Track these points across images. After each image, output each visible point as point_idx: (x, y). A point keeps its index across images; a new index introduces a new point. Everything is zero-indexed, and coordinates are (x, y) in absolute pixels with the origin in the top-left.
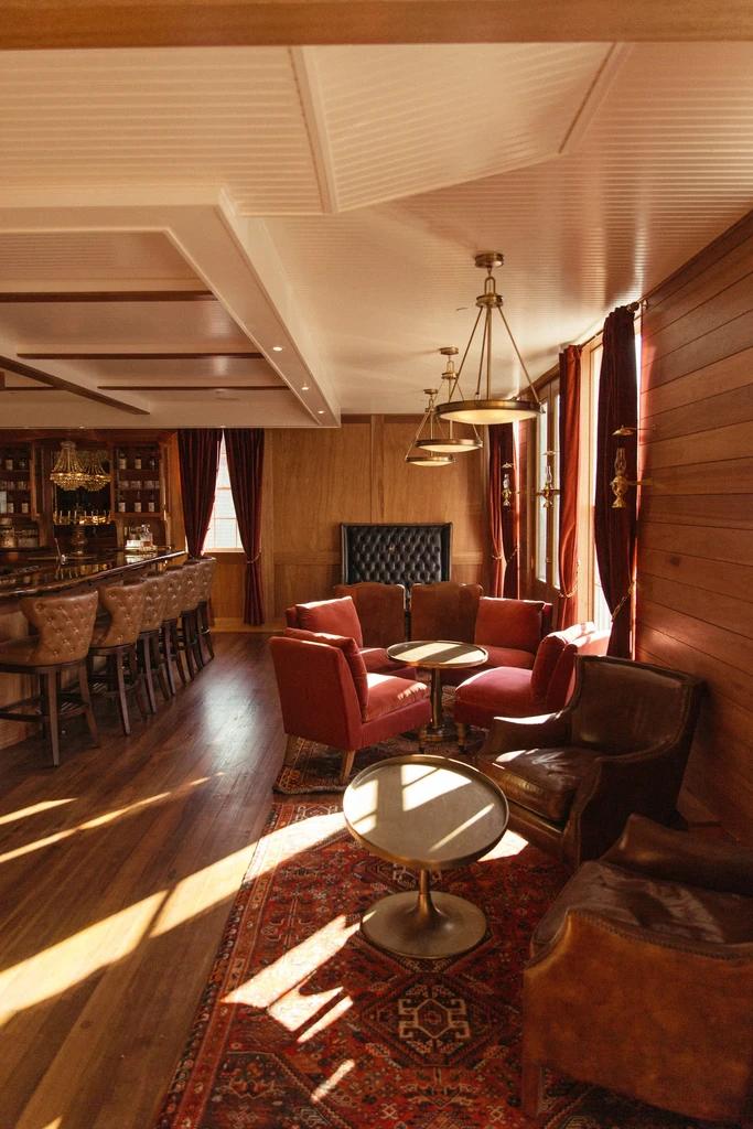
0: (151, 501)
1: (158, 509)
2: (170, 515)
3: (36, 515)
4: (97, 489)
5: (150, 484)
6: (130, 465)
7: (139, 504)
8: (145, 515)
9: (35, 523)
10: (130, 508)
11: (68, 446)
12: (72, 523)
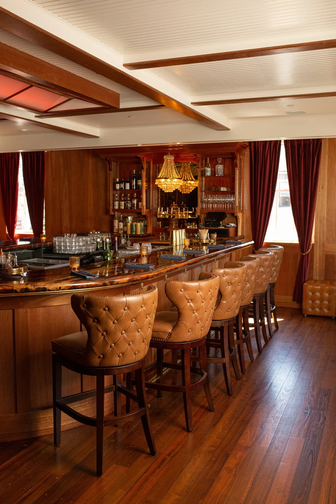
2: (242, 212)
3: (144, 211)
4: (188, 191)
9: (145, 216)
11: (169, 159)
12: (170, 216)
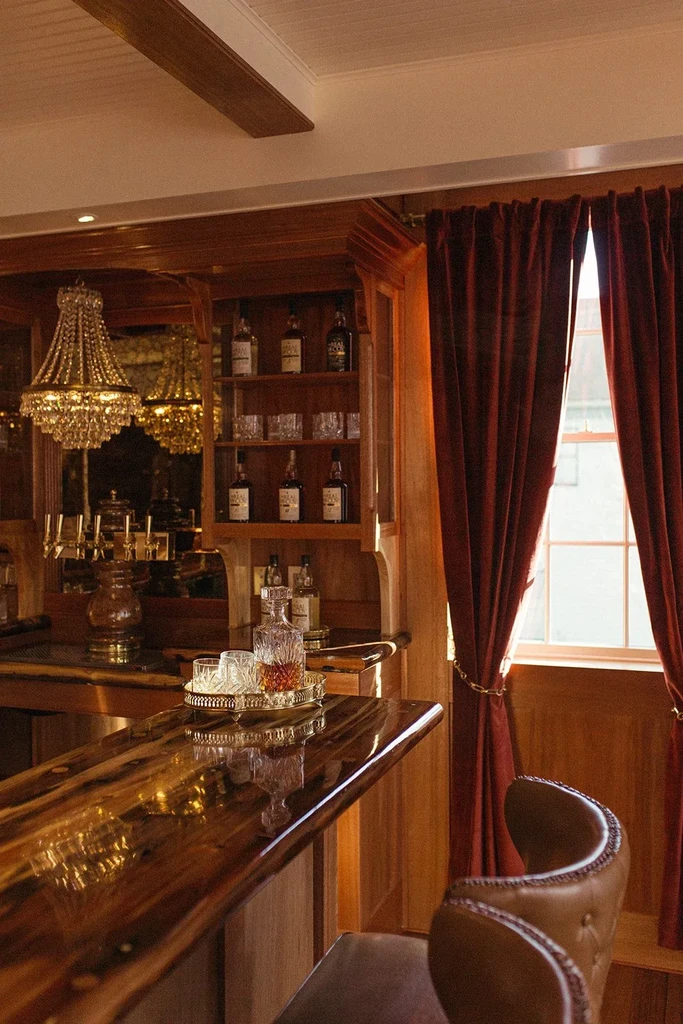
0: (334, 483)
1: (353, 511)
2: (398, 530)
5: (329, 425)
6: (268, 359)
7: (294, 493)
8: (310, 530)
10: (265, 509)
11: (79, 305)
